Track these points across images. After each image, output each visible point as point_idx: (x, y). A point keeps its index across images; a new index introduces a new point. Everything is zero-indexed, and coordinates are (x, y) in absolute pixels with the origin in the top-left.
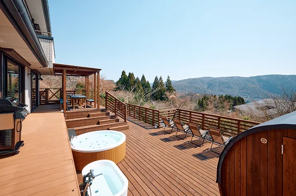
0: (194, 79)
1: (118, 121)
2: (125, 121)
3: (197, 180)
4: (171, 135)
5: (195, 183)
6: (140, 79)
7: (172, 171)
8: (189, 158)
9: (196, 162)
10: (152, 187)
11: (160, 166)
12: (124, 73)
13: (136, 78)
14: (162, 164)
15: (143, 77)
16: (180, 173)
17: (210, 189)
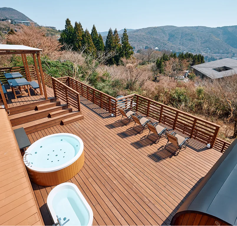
0: (155, 28)
1: (71, 111)
2: (79, 111)
3: (151, 188)
4: (128, 127)
5: (149, 191)
6: (90, 32)
7: (129, 178)
8: (145, 161)
9: (152, 166)
10: (112, 199)
11: (119, 173)
12: (68, 22)
13: (84, 30)
14: (120, 169)
15: (94, 28)
16: (136, 180)
17: (161, 197)
